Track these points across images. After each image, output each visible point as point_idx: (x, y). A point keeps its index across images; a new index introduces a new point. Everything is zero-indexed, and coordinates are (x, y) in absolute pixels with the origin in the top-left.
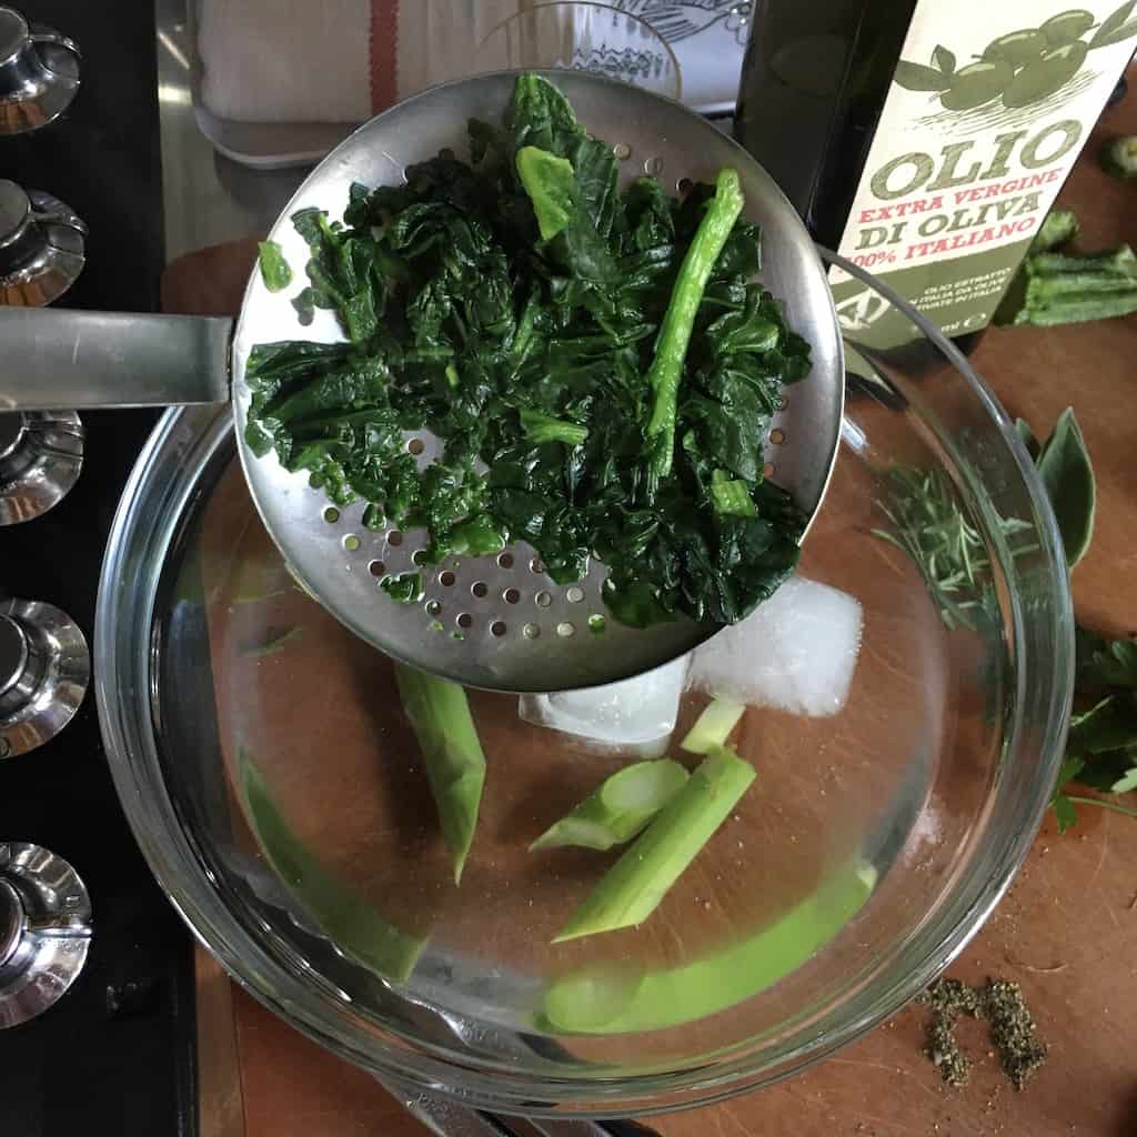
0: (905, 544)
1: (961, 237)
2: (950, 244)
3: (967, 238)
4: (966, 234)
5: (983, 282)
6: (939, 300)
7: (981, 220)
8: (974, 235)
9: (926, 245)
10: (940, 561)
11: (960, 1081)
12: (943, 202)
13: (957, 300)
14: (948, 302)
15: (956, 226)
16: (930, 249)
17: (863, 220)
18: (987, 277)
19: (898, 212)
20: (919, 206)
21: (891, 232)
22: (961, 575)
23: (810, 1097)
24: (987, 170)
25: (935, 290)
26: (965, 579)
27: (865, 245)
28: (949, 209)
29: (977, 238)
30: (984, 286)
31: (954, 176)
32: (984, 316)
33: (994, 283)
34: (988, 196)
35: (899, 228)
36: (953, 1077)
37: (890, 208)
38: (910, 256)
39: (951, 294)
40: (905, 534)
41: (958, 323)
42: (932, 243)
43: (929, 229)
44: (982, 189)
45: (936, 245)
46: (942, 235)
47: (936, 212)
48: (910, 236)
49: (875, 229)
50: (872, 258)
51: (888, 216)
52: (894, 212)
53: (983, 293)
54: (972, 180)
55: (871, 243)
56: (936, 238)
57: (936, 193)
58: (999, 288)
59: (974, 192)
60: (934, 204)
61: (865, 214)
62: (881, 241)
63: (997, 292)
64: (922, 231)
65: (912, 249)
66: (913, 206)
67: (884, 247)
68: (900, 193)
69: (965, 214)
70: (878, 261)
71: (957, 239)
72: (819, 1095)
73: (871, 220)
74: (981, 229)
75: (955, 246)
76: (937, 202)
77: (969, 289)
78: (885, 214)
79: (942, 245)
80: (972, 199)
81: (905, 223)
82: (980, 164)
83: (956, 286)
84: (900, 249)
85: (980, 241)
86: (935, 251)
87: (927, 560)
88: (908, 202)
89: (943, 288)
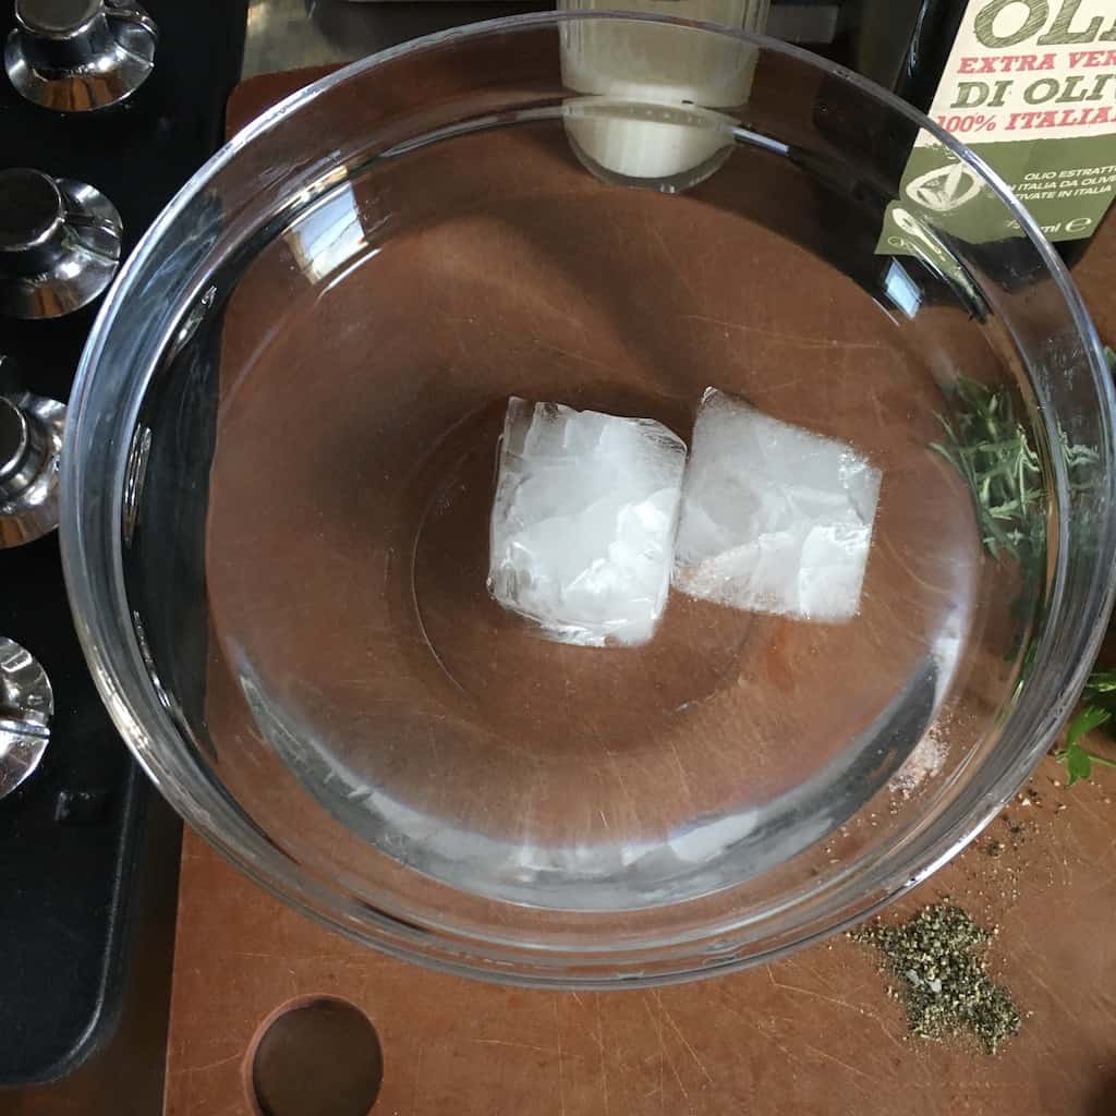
0: (960, 462)
1: (1072, 111)
2: (1058, 118)
3: (1078, 115)
4: (1078, 108)
5: (1093, 176)
6: (1042, 191)
7: (1097, 95)
8: (1087, 112)
9: (1031, 115)
10: (994, 487)
11: (928, 1034)
12: (1056, 60)
13: (1061, 194)
14: (1051, 195)
15: (1067, 98)
16: (1036, 121)
17: (962, 71)
18: (1097, 171)
19: (1003, 65)
20: (1028, 63)
21: (993, 90)
22: (1014, 504)
23: (762, 1023)
24: (1108, 29)
25: (1035, 177)
26: (1019, 509)
27: (962, 103)
28: (1061, 72)
29: (1091, 117)
30: (1092, 181)
31: (1070, 30)
32: (1089, 221)
33: (1104, 180)
34: (1107, 63)
35: (1003, 86)
36: (921, 1028)
37: (994, 59)
38: (1011, 127)
39: (1054, 185)
40: (962, 452)
41: (1059, 225)
42: (1039, 115)
43: (1037, 95)
44: (1102, 53)
45: (1043, 116)
46: (1050, 106)
47: (1046, 74)
48: (1014, 101)
49: (974, 84)
50: (968, 122)
51: (991, 70)
52: (998, 65)
53: (1090, 191)
54: (1091, 40)
55: (968, 102)
56: (1044, 107)
57: (1048, 49)
58: (1109, 188)
59: (1092, 55)
60: (1044, 63)
61: (965, 62)
62: (981, 101)
63: (1107, 192)
64: (1028, 95)
65: (1014, 117)
66: (1020, 60)
67: (983, 110)
68: (1006, 42)
69: (1079, 83)
70: (975, 126)
71: (1067, 113)
72: (773, 1022)
73: (972, 71)
74: (1096, 105)
75: (1064, 123)
76: (1049, 61)
77: (1075, 183)
78: (988, 66)
79: (1048, 120)
80: (1088, 64)
81: (1010, 83)
82: (1102, 19)
83: (1062, 175)
84: (1001, 115)
85: (1094, 121)
86: (1040, 125)
87: (980, 483)
88: (1014, 54)
89: (1046, 176)
